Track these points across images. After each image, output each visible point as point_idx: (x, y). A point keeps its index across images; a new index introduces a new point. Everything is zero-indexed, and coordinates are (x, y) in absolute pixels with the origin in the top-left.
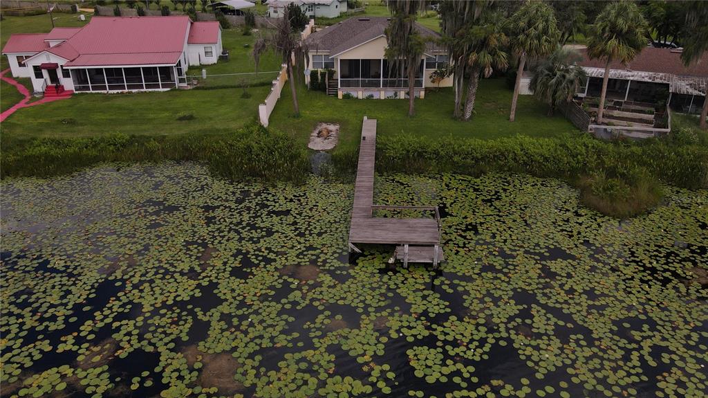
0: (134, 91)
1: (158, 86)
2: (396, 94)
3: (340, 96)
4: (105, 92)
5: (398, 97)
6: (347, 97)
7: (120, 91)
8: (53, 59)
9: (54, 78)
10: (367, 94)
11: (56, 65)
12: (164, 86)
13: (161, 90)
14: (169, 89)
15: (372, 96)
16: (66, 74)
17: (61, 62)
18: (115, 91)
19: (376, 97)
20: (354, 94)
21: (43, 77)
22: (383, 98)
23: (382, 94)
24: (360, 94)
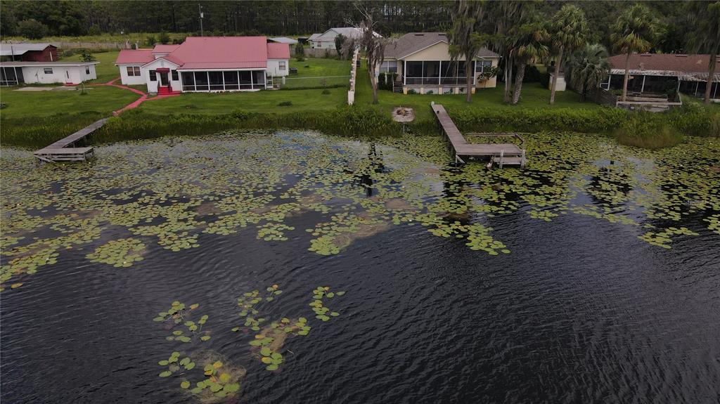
0: (231, 91)
1: (250, 87)
2: (451, 91)
3: (405, 92)
4: (208, 91)
5: (453, 93)
6: (411, 92)
7: (219, 91)
8: (167, 65)
9: (165, 81)
10: (428, 90)
11: (167, 70)
12: (255, 87)
13: (253, 90)
14: (259, 90)
15: (432, 92)
16: (175, 78)
17: (172, 67)
18: (216, 91)
19: (435, 91)
20: (417, 90)
21: (156, 80)
22: (440, 93)
23: (441, 91)
24: (422, 90)
